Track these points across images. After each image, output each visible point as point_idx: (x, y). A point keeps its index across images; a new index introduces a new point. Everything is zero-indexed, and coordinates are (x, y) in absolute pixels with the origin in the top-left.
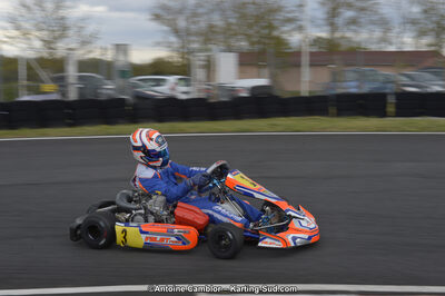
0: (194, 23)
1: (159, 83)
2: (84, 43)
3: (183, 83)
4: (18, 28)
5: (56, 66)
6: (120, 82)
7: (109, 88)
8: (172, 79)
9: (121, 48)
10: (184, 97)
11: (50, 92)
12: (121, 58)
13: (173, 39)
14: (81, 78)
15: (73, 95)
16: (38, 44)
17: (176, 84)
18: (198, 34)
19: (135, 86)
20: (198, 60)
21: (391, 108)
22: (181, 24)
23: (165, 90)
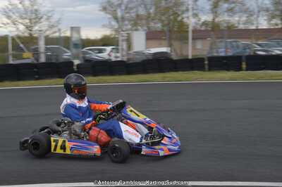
1: (100, 51)
3: (114, 51)
4: (8, 17)
5: (30, 41)
6: (74, 51)
7: (67, 55)
8: (109, 49)
9: (75, 29)
10: (114, 59)
11: (28, 57)
12: (75, 37)
13: (114, 23)
14: (47, 49)
15: (43, 59)
16: (22, 27)
17: (111, 52)
19: (84, 53)
21: (244, 66)
22: (119, 14)
23: (104, 56)
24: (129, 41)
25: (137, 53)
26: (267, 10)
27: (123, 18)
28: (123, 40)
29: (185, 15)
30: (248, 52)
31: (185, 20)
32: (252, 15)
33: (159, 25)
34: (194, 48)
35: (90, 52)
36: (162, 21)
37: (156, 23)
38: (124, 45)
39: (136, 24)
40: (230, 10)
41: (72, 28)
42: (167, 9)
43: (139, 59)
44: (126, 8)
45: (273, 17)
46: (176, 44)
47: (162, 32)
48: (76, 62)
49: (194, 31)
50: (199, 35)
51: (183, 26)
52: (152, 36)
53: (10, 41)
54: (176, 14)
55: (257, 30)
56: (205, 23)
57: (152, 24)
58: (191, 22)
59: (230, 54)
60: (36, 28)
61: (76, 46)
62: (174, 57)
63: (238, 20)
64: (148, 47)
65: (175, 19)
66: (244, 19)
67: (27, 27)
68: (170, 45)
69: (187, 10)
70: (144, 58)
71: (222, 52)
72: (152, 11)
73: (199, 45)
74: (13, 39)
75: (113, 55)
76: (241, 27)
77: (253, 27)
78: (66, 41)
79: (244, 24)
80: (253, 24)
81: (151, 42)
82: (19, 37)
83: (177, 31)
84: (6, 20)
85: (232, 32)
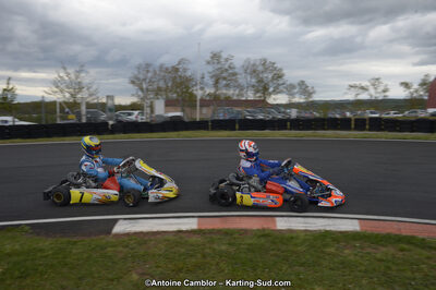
0: (151, 85)
1: (130, 114)
2: (91, 95)
3: (140, 114)
4: (57, 87)
5: (74, 106)
6: (109, 114)
7: (103, 117)
8: (136, 113)
9: (110, 97)
11: (72, 118)
12: (110, 102)
13: (140, 93)
14: (88, 113)
15: (84, 120)
16: (67, 95)
17: (138, 115)
18: (152, 91)
19: (117, 116)
21: (237, 127)
22: (144, 86)
23: (133, 118)
24: (152, 107)
25: (158, 116)
26: (253, 86)
27: (147, 90)
28: (147, 106)
29: (194, 88)
30: (240, 117)
32: (242, 90)
33: (175, 95)
34: (201, 113)
35: (122, 115)
36: (177, 93)
37: (172, 94)
38: (148, 110)
39: (157, 94)
40: (227, 86)
41: (108, 97)
42: (181, 84)
43: (159, 121)
44: (150, 81)
45: (257, 92)
46: (188, 110)
47: (177, 100)
48: (111, 122)
49: (202, 100)
50: (204, 103)
51: (192, 97)
52: (169, 104)
53: (58, 106)
54: (187, 87)
55: (247, 101)
57: (170, 95)
58: (199, 94)
59: (227, 118)
60: (79, 96)
61: (110, 110)
62: (186, 120)
63: (232, 93)
64: (166, 112)
65: (187, 92)
66: (237, 92)
67: (72, 95)
68: (183, 111)
69: (196, 85)
70: (162, 120)
71: (221, 116)
72: (170, 85)
73: (205, 110)
74: (60, 104)
75: (140, 117)
76: (235, 98)
77: (244, 99)
78: (103, 106)
79: (237, 96)
80: (243, 96)
81: (169, 108)
82: (65, 103)
83: (187, 100)
84: (56, 89)
85: (229, 102)
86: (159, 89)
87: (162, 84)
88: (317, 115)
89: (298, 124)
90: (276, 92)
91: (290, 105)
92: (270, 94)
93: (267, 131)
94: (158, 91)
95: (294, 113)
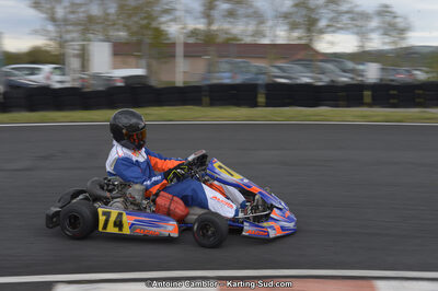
0: (73, 12)
1: (33, 72)
3: (58, 72)
8: (47, 68)
10: (58, 86)
13: (51, 27)
17: (52, 73)
18: (76, 24)
19: (7, 74)
20: (73, 49)
21: (261, 99)
23: (39, 79)
24: (84, 56)
25: (97, 77)
28: (75, 56)
29: (163, 19)
30: (262, 80)
31: (163, 27)
32: (262, 22)
33: (124, 33)
35: (17, 72)
36: (128, 28)
37: (118, 30)
38: (75, 63)
39: (86, 31)
40: (231, 14)
42: (137, 9)
44: (72, 4)
45: (295, 27)
54: (150, 17)
55: (274, 46)
56: (194, 33)
62: (154, 82)
63: (241, 29)
66: (251, 28)
68: (147, 65)
71: (225, 77)
72: (111, 11)
75: (58, 78)
77: (266, 41)
79: (253, 36)
80: (264, 36)
86: (91, 20)
87: (95, 10)
88: (421, 75)
89: (386, 94)
90: (333, 27)
91: (362, 56)
92: (322, 32)
93: (323, 110)
94: (89, 25)
95: (372, 73)
